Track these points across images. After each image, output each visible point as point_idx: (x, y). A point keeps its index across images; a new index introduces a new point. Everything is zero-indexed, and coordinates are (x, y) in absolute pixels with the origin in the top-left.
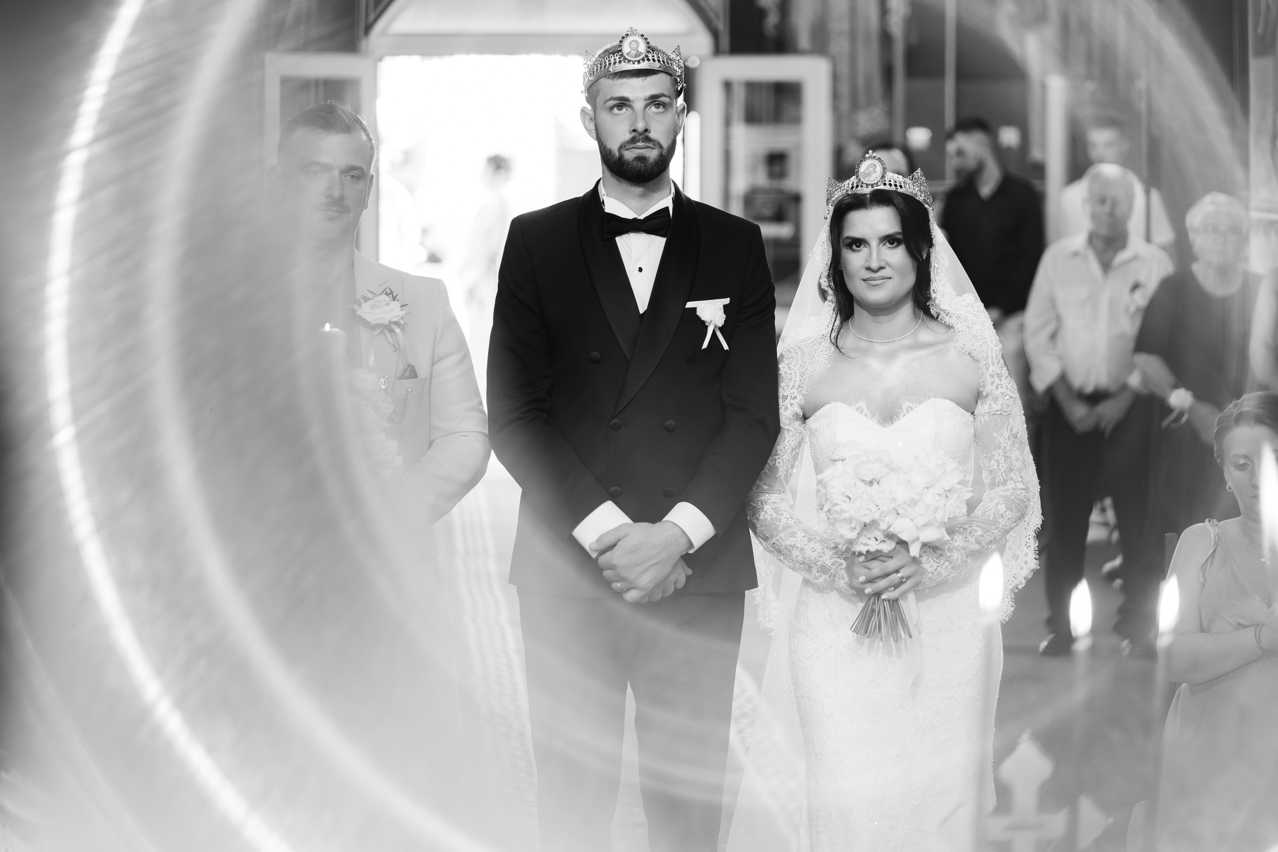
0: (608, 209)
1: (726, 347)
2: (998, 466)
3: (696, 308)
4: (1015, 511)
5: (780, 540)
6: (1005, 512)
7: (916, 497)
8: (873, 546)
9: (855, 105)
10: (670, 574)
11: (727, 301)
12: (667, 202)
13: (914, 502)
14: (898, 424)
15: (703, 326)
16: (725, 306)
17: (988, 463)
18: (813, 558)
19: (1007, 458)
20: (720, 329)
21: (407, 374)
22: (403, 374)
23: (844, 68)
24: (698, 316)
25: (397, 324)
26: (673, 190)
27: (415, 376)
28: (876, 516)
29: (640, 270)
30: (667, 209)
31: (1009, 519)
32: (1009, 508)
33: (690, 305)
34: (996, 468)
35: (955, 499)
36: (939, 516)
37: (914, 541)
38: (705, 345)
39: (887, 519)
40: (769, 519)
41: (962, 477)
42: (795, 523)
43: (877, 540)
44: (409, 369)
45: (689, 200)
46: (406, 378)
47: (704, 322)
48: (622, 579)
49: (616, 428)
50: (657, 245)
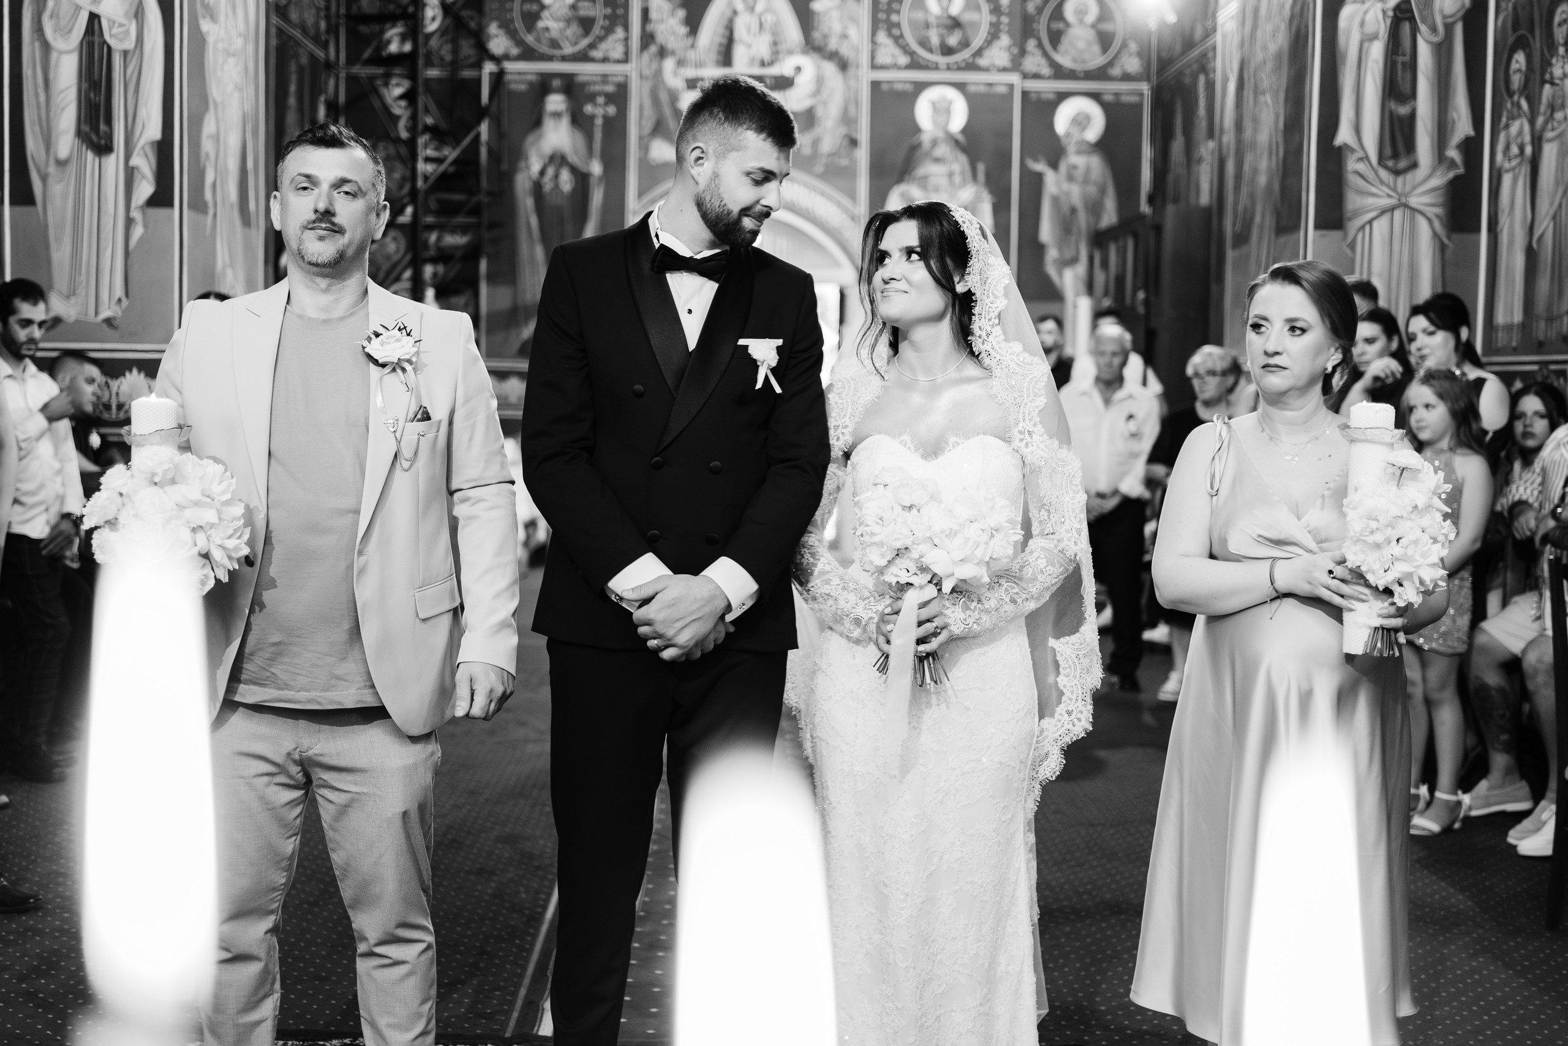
1: (778, 390)
2: (1049, 516)
3: (748, 346)
4: (1057, 566)
5: (816, 587)
6: (1045, 567)
7: (956, 527)
8: (904, 578)
10: (710, 633)
11: (780, 342)
13: (953, 533)
14: (941, 459)
15: (754, 365)
16: (778, 348)
17: (1037, 513)
18: (846, 610)
20: (773, 371)
21: (419, 416)
22: (415, 416)
24: (749, 354)
25: (409, 361)
27: (428, 418)
28: (908, 542)
29: (690, 311)
31: (1050, 575)
32: (1050, 563)
33: (742, 342)
34: (1046, 518)
35: (1001, 538)
36: (979, 553)
37: (948, 576)
38: (759, 386)
39: (921, 547)
40: (805, 563)
41: (1013, 516)
42: (832, 569)
43: (908, 571)
44: (421, 412)
46: (419, 420)
47: (755, 361)
48: (659, 636)
49: (658, 467)
50: (710, 288)
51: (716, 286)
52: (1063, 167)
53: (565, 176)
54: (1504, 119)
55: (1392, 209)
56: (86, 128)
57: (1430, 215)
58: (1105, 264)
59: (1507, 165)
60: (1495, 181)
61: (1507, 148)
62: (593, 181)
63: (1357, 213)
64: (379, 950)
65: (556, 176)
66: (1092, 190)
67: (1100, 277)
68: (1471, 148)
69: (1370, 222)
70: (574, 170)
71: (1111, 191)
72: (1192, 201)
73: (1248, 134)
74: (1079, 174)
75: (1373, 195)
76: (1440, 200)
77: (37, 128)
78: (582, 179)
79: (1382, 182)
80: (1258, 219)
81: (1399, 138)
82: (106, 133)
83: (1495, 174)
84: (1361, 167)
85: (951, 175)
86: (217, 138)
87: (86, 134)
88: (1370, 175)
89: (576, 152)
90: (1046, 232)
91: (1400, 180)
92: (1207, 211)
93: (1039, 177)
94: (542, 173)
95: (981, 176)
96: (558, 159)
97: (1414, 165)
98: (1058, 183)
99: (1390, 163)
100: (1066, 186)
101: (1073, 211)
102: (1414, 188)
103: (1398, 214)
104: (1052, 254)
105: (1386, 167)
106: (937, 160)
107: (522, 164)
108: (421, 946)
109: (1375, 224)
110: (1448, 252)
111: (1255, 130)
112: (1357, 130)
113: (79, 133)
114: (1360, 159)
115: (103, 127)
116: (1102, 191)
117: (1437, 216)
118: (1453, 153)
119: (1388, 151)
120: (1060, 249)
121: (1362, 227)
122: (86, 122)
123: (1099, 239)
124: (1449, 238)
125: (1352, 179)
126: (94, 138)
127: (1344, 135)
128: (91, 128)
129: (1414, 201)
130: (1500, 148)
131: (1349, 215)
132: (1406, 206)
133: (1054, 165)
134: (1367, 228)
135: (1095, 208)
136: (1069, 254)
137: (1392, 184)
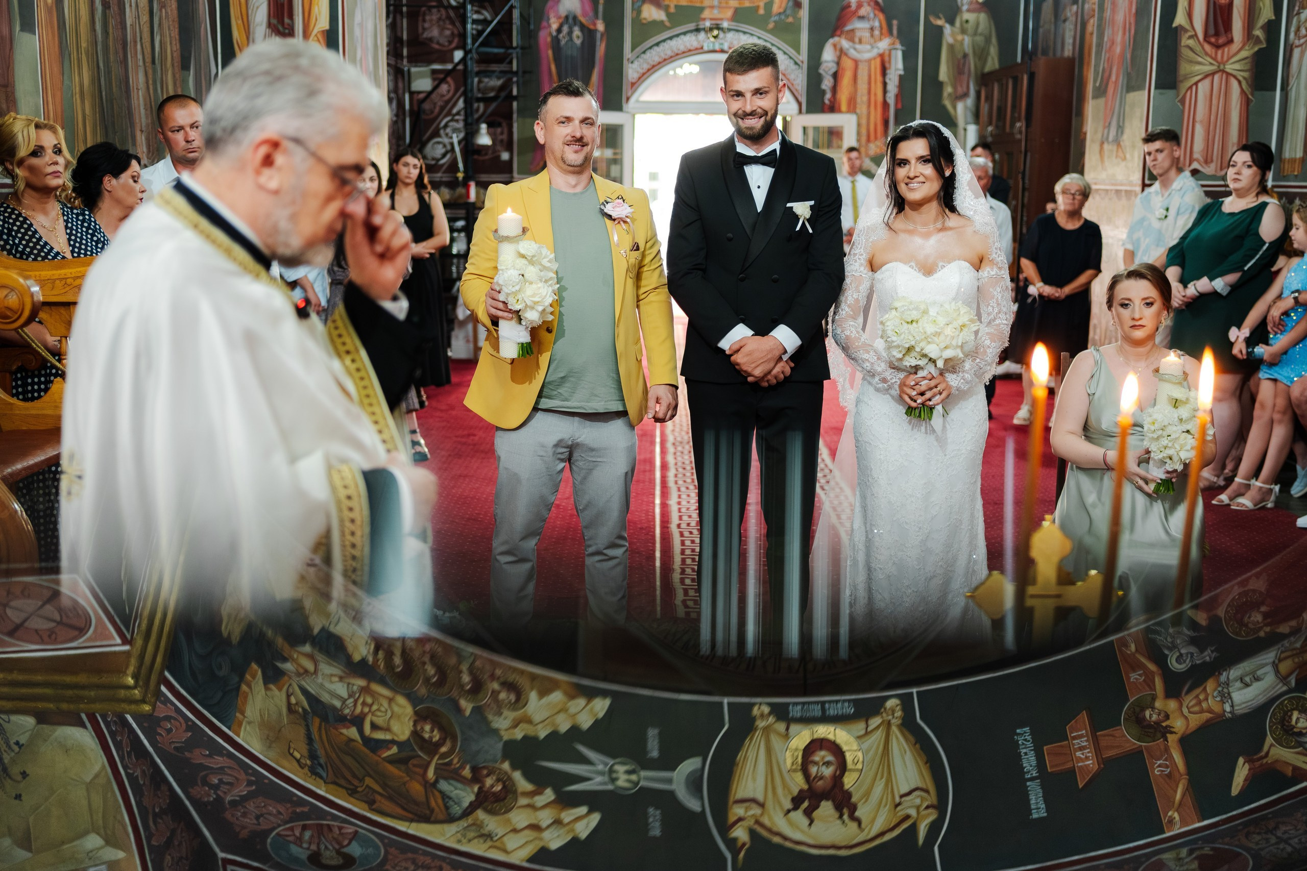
0: (738, 150)
1: (811, 231)
3: (793, 207)
6: (991, 344)
7: (940, 330)
8: (914, 362)
9: (869, 140)
11: (812, 203)
12: (776, 146)
13: (938, 333)
14: (935, 276)
15: (797, 218)
16: (811, 206)
19: (998, 304)
20: (808, 220)
21: (635, 248)
22: (633, 248)
23: (864, 122)
24: (793, 212)
25: (629, 217)
26: (780, 137)
27: (639, 249)
28: (913, 343)
29: (759, 187)
30: (775, 150)
33: (789, 205)
35: (966, 331)
36: (955, 342)
37: (939, 359)
38: (798, 229)
39: (921, 345)
43: (915, 358)
44: (636, 245)
45: (791, 143)
47: (797, 216)
49: (742, 280)
50: (769, 172)
51: (773, 170)
52: (958, 23)
53: (577, 32)
54: (1297, 8)
55: (1213, 74)
56: (274, 21)
57: (1241, 78)
58: (989, 98)
59: (1297, 42)
60: (1288, 54)
61: (1298, 29)
62: (598, 36)
63: (1187, 77)
64: (605, 551)
65: (570, 33)
66: (979, 39)
67: (985, 108)
68: (1272, 28)
69: (1196, 84)
70: (583, 27)
71: (994, 40)
72: (1059, 54)
73: (1108, 14)
74: (970, 27)
75: (1200, 63)
76: (1248, 67)
77: (240, 22)
78: (589, 34)
79: (1207, 54)
80: (1113, 78)
81: (1220, 21)
82: (288, 25)
83: (1288, 48)
84: (1191, 42)
85: (872, 29)
86: (361, 25)
87: (274, 25)
88: (1198, 49)
89: (585, 14)
90: (944, 73)
91: (1220, 52)
92: (1071, 61)
93: (940, 29)
94: (559, 31)
95: (895, 32)
96: (571, 20)
97: (1231, 41)
98: (953, 35)
99: (1213, 40)
100: (959, 37)
101: (965, 56)
102: (1229, 59)
103: (1217, 77)
104: (948, 90)
105: (1209, 43)
106: (862, 18)
107: (544, 24)
108: (624, 549)
109: (1200, 85)
110: (1252, 105)
111: (1114, 11)
112: (1190, 15)
113: (270, 25)
114: (1190, 37)
115: (287, 20)
116: (988, 40)
117: (1245, 78)
118: (1258, 33)
119: (1212, 31)
120: (955, 88)
121: (1191, 87)
122: (274, 17)
123: (985, 80)
124: (1252, 95)
125: (1185, 52)
126: (281, 28)
127: (1180, 19)
128: (278, 22)
129: (1229, 68)
130: (1293, 29)
131: (1181, 78)
132: (1223, 71)
133: (951, 22)
134: (1194, 88)
135: (981, 54)
136: (960, 91)
137: (1213, 55)
